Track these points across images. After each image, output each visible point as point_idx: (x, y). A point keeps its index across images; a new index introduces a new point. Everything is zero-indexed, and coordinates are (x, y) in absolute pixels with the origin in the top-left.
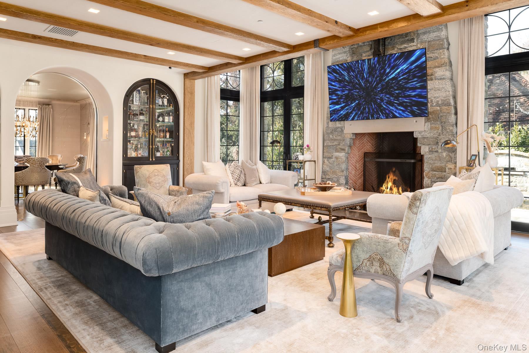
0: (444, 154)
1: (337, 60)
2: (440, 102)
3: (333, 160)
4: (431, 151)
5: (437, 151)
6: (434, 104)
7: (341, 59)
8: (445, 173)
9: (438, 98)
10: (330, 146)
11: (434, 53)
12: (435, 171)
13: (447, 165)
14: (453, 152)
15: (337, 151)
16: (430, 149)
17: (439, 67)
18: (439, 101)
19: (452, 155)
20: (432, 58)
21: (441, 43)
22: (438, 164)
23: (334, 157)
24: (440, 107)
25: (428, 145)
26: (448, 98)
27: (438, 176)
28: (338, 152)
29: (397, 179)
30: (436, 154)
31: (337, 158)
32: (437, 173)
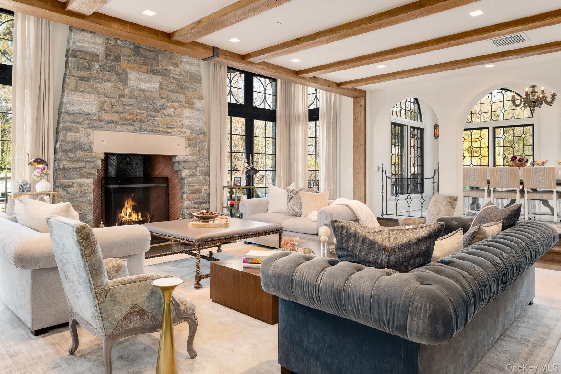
0: (201, 177)
1: (82, 49)
2: (198, 131)
3: (75, 189)
4: (192, 175)
5: (196, 175)
6: (195, 132)
7: (89, 50)
8: (201, 194)
9: (197, 126)
10: (71, 168)
11: (194, 85)
12: (194, 193)
13: (203, 186)
14: (207, 175)
15: (81, 176)
16: (191, 173)
17: (198, 99)
18: (197, 129)
19: (207, 178)
20: (193, 88)
21: (199, 78)
22: (197, 187)
23: (75, 185)
24: (198, 135)
25: (189, 169)
26: (204, 128)
27: (197, 197)
28: (84, 177)
29: (136, 205)
30: (195, 178)
31: (80, 185)
32: (196, 194)
